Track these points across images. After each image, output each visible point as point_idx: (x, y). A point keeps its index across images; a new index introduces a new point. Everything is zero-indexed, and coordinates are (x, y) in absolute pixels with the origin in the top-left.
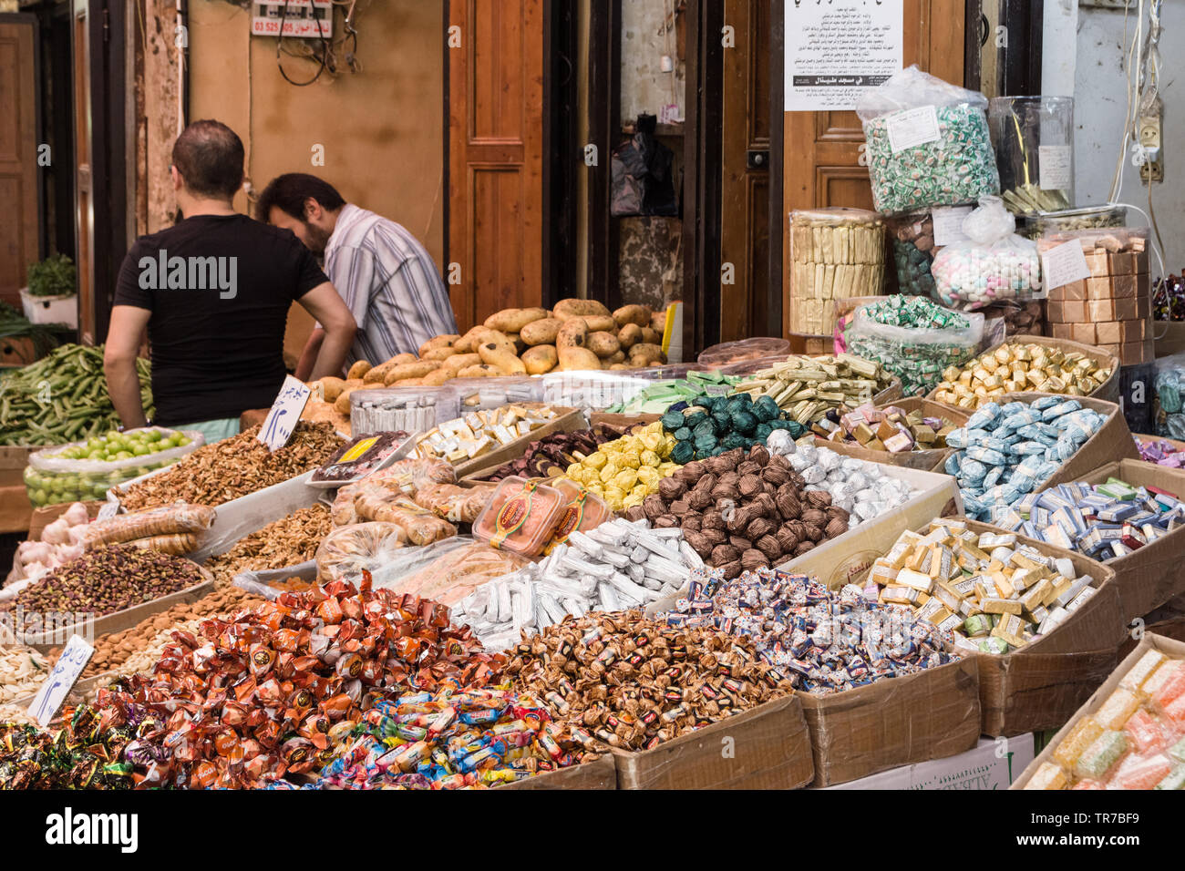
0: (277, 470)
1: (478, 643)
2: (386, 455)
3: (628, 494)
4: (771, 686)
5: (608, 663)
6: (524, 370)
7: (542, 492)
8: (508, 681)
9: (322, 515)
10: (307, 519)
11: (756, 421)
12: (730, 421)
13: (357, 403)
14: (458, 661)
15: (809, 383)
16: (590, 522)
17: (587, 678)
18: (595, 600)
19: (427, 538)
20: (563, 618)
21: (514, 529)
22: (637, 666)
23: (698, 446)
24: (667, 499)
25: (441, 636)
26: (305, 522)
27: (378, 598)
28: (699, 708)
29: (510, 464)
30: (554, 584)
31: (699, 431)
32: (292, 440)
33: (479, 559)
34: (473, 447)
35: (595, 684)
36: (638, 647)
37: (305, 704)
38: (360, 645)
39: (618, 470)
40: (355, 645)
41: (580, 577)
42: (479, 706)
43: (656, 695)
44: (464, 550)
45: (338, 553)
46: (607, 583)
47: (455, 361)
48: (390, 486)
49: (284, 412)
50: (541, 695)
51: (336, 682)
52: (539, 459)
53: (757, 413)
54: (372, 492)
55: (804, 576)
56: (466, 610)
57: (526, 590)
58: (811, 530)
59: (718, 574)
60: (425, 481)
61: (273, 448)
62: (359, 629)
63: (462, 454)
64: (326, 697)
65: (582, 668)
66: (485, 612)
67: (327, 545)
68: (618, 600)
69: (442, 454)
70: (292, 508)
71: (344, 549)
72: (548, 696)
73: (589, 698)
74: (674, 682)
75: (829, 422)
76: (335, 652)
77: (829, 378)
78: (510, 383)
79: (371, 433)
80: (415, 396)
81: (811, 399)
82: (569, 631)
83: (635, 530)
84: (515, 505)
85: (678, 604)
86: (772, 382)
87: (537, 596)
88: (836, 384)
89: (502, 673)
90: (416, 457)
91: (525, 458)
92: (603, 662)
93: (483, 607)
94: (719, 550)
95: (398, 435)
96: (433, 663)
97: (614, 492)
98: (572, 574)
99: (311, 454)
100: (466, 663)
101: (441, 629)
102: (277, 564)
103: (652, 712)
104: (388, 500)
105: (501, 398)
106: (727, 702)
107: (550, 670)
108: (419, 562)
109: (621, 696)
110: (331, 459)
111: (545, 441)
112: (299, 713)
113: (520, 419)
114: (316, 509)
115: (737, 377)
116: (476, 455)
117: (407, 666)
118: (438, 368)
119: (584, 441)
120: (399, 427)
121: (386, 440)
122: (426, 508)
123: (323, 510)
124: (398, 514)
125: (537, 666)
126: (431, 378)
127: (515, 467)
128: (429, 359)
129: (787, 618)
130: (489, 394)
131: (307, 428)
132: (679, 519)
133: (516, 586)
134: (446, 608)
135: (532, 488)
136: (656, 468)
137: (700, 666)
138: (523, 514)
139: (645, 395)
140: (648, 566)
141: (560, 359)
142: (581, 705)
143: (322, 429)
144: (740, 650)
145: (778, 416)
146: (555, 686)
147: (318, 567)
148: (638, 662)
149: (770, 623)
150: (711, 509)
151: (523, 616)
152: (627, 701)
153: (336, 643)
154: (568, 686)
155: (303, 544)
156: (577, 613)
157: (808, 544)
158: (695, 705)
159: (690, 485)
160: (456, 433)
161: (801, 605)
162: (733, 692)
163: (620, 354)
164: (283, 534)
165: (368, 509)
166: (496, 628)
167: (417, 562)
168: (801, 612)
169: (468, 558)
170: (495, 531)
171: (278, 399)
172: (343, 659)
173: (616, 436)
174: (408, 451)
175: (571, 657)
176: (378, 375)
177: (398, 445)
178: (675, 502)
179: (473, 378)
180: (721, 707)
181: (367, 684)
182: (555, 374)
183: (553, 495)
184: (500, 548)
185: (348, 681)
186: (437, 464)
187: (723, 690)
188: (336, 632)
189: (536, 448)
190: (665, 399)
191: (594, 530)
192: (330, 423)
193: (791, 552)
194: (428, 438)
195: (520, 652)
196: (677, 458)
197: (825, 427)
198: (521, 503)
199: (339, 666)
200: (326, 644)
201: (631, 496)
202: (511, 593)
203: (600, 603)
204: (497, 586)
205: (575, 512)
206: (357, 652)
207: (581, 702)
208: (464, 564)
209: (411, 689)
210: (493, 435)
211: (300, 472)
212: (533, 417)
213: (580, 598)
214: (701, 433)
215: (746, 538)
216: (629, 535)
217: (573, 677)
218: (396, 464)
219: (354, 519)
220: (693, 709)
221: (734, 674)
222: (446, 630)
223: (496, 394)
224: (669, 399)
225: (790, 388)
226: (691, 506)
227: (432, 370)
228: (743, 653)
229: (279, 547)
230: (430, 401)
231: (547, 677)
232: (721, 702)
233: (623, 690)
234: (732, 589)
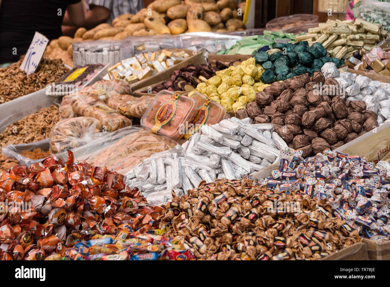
0: (30, 86)
1: (144, 200)
2: (90, 78)
3: (235, 101)
4: (344, 235)
5: (232, 218)
6: (169, 32)
7: (183, 100)
8: (164, 227)
9: (56, 112)
10: (47, 114)
11: (313, 57)
12: (297, 57)
13: (76, 49)
14: (131, 212)
15: (342, 35)
16: (213, 118)
17: (218, 228)
18: (219, 170)
19: (114, 127)
20: (199, 183)
21: (165, 122)
22: (253, 221)
23: (277, 72)
24: (262, 105)
25: (119, 195)
26: (46, 116)
27: (78, 170)
28: (298, 253)
29: (163, 84)
30: (192, 159)
31: (277, 64)
32: (39, 69)
33: (145, 141)
34: (141, 73)
35: (224, 232)
36: (253, 207)
37: (28, 242)
38: (64, 203)
39: (228, 87)
40: (61, 202)
41: (209, 155)
42: (145, 251)
43: (268, 243)
44: (136, 135)
45: (61, 135)
46: (226, 159)
47: (131, 27)
48: (92, 95)
49: (34, 53)
50: (187, 239)
51: (49, 227)
52: (179, 81)
53: (314, 53)
54: (82, 99)
55: (358, 157)
56: (137, 175)
57: (175, 163)
58: (355, 125)
59: (298, 153)
60: (113, 92)
61: (29, 73)
62: (64, 191)
63: (135, 78)
64: (42, 237)
65: (214, 220)
66: (149, 177)
67: (55, 130)
68: (234, 171)
69: (124, 77)
70: (39, 108)
71: (65, 133)
72: (192, 239)
73: (220, 242)
74: (280, 233)
75: (355, 59)
76: (48, 207)
77: (353, 33)
78: (161, 38)
79: (83, 65)
80: (109, 45)
81: (343, 45)
82: (205, 194)
83: (243, 124)
84: (166, 108)
85: (273, 173)
86: (319, 35)
87: (182, 168)
88: (357, 36)
89: (160, 220)
90: (109, 79)
91: (171, 80)
92: (229, 218)
93: (147, 174)
94: (298, 138)
95: (98, 66)
96: (114, 214)
97: (226, 100)
98: (204, 153)
99: (50, 77)
100: (136, 213)
101: (119, 190)
102: (29, 140)
103: (266, 255)
104: (91, 104)
105: (157, 47)
106: (317, 248)
107: (193, 221)
108: (109, 141)
109: (243, 242)
110: (60, 80)
111: (183, 70)
112: (24, 248)
113: (168, 58)
114: (52, 109)
115: (292, 34)
116: (143, 78)
117: (97, 215)
118: (122, 31)
119: (205, 70)
120: (100, 62)
121: (91, 69)
122: (114, 108)
123: (56, 109)
124: (97, 112)
125: (183, 217)
126: (118, 36)
127: (165, 85)
128: (118, 27)
129: (351, 186)
130: (150, 44)
131: (47, 63)
132: (270, 118)
133: (168, 160)
134: (123, 177)
135: (177, 97)
136: (252, 85)
137: (296, 221)
138: (171, 113)
139: (240, 44)
140: (253, 148)
141: (189, 27)
142: (214, 247)
143: (57, 63)
144: (321, 209)
145: (326, 54)
146: (197, 233)
147: (50, 143)
148: (254, 218)
149: (340, 190)
150: (290, 112)
151: (173, 181)
152: (248, 247)
153: (48, 201)
154: (205, 233)
155: (44, 129)
156: (209, 180)
157: (354, 134)
158: (295, 250)
159: (275, 96)
160: (131, 65)
161: (359, 178)
162: (320, 241)
163: (221, 25)
164: (33, 123)
165: (79, 109)
166: (156, 188)
167: (107, 141)
168: (360, 183)
169: (138, 140)
170: (154, 123)
171: (31, 46)
172: (53, 212)
173: (223, 67)
174: (104, 75)
175: (207, 212)
176: (90, 35)
177: (98, 72)
178: (267, 107)
179: (141, 36)
180: (314, 252)
181: (70, 228)
182: (187, 34)
183: (189, 102)
184: (158, 134)
185: (56, 227)
186: (120, 83)
187: (314, 239)
188: (49, 193)
189: (177, 74)
190: (252, 46)
191: (217, 125)
192: (61, 60)
193: (343, 139)
194: (116, 68)
195: (172, 207)
196: (266, 80)
197: (353, 62)
198: (170, 107)
199: (50, 216)
200: (41, 201)
201: (237, 103)
202: (166, 165)
203: (223, 172)
204: (156, 160)
205: (203, 112)
206: (63, 207)
207: (214, 244)
208: (136, 144)
209: (99, 233)
210: (152, 67)
211: (43, 87)
212: (175, 56)
213: (209, 169)
214: (279, 65)
215: (314, 130)
216: (240, 128)
217: (208, 226)
218: (96, 83)
219: (72, 115)
220: (294, 253)
221: (319, 227)
222: (123, 191)
223: (154, 44)
224: (254, 46)
225: (331, 39)
226: (277, 110)
227: (119, 32)
228: (324, 211)
229: (30, 130)
230: (117, 47)
231: (190, 226)
232: (313, 248)
233: (245, 238)
234: (309, 164)
